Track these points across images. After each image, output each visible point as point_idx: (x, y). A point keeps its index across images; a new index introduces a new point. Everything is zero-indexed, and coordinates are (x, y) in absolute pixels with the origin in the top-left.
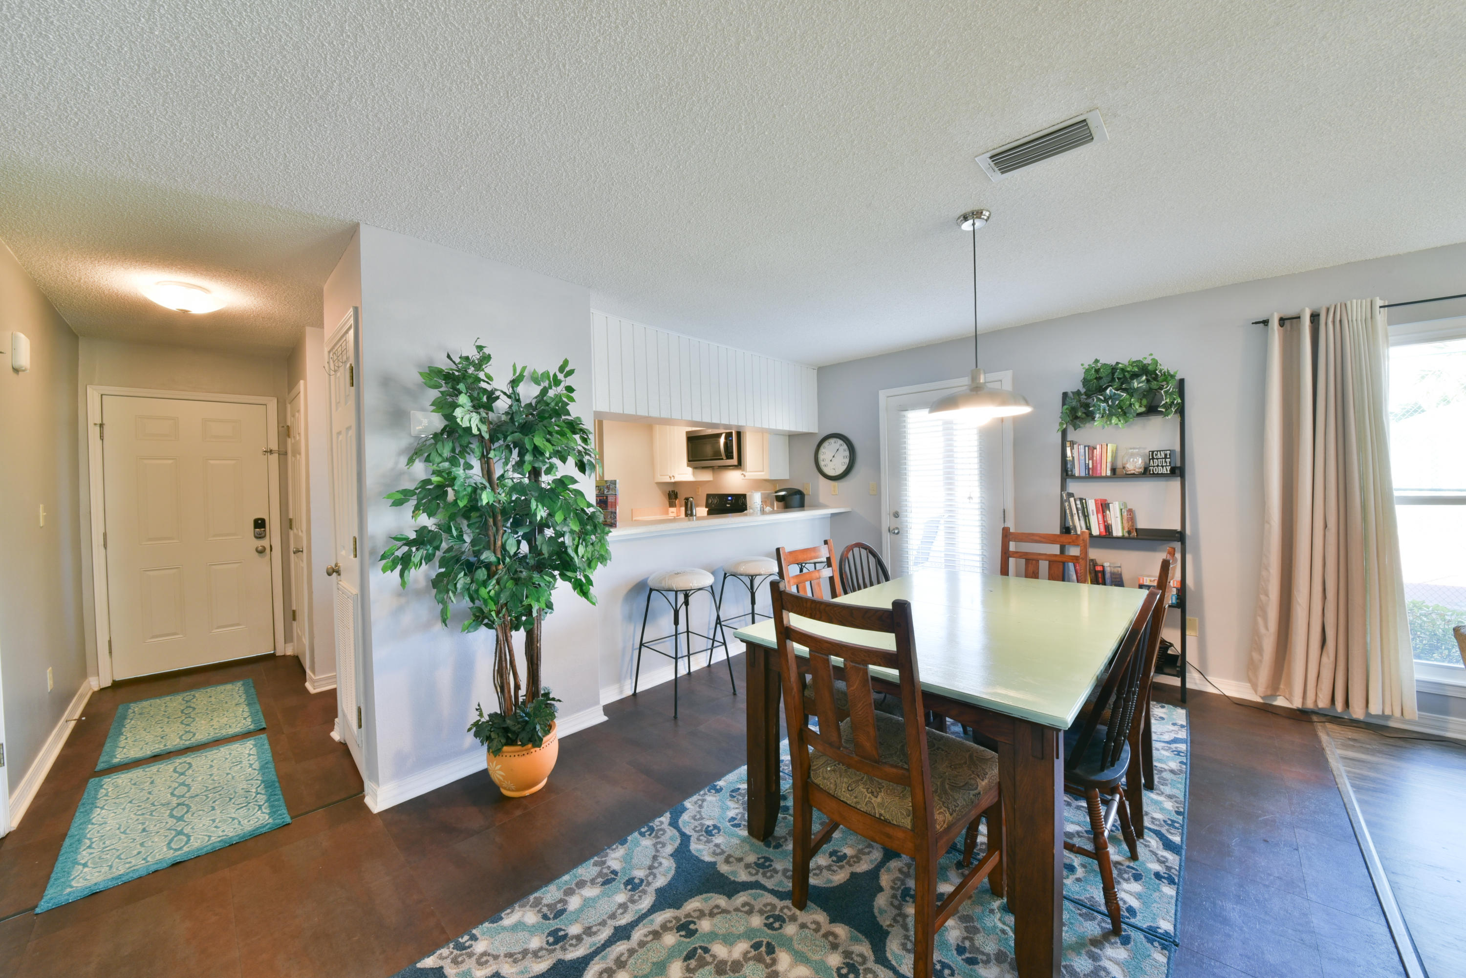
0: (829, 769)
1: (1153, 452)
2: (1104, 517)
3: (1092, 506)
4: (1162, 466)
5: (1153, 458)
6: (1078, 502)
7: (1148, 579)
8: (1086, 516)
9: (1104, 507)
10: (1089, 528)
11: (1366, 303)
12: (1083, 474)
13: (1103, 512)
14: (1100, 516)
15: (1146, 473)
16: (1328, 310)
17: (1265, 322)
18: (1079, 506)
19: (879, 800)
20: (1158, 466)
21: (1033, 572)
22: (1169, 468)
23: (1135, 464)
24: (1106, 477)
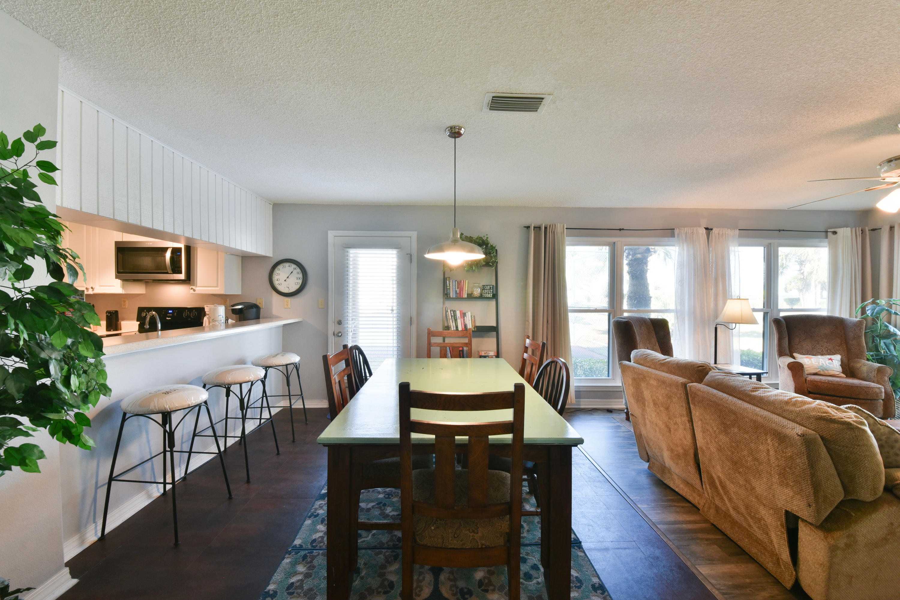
0: (433, 528)
1: (484, 286)
2: (464, 320)
3: (458, 314)
4: (489, 293)
5: (484, 289)
6: (452, 312)
7: (484, 352)
8: (456, 320)
9: (463, 315)
10: (457, 327)
11: (562, 225)
12: (454, 296)
13: (464, 317)
14: (462, 319)
15: (481, 297)
16: (550, 226)
17: (528, 227)
18: (452, 314)
19: (480, 534)
20: (486, 293)
21: (444, 354)
22: (491, 294)
23: (477, 292)
24: (465, 298)
